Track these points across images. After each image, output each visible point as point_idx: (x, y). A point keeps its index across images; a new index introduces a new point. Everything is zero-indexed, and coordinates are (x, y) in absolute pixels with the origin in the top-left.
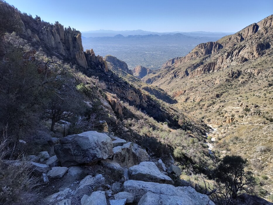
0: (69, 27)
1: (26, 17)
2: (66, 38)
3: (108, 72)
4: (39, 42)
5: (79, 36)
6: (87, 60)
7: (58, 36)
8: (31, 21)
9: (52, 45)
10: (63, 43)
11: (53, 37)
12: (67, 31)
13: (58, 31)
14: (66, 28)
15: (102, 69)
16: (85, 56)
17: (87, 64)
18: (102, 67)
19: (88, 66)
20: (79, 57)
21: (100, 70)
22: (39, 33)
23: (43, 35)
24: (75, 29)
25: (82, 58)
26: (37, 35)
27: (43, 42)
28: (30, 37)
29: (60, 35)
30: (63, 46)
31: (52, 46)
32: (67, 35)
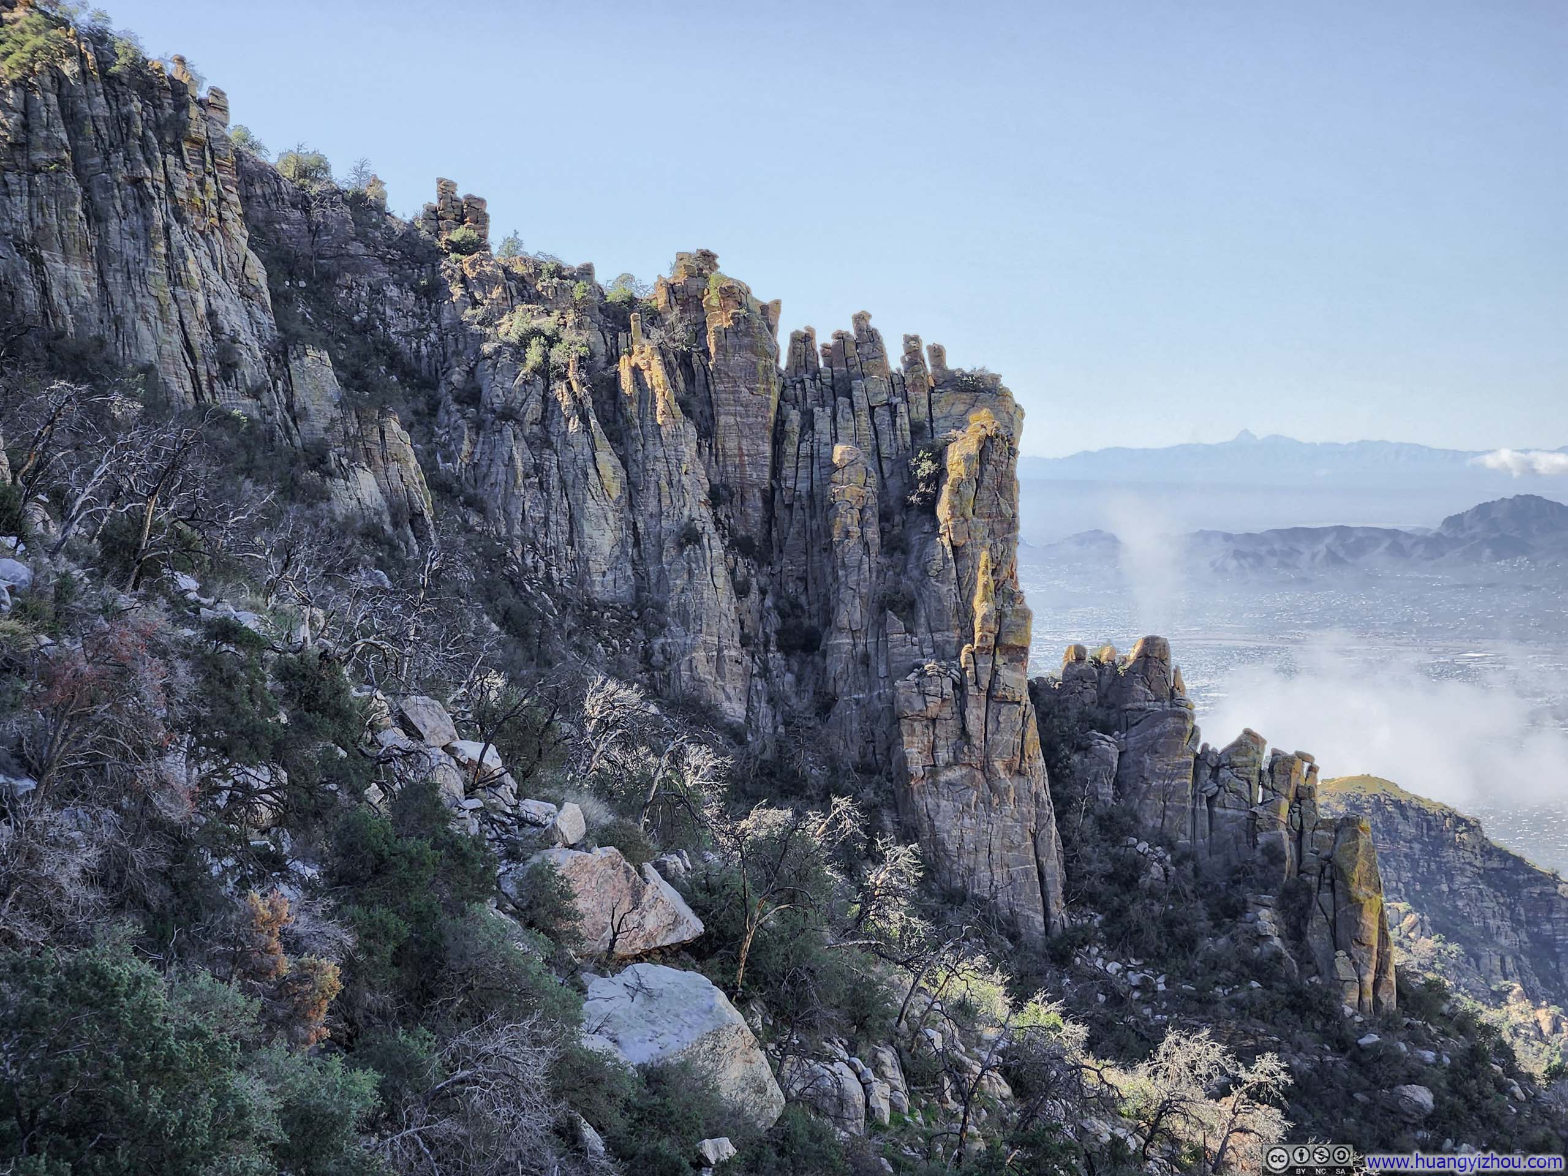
0: (860, 319)
1: (306, 210)
2: (788, 470)
3: (1388, 1026)
4: (416, 518)
5: (987, 443)
6: (1063, 805)
7: (689, 450)
8: (356, 248)
9: (581, 561)
10: (739, 545)
11: (607, 459)
12: (816, 372)
13: (690, 378)
14: (803, 340)
15: (1305, 958)
16: (1034, 748)
17: (1054, 866)
18: (1295, 934)
19: (1074, 898)
20: (943, 755)
21: (1264, 970)
22: (434, 408)
23: (478, 426)
24: (937, 353)
25: (986, 767)
26: (408, 427)
27: (474, 519)
28: (317, 457)
29: (707, 432)
30: (741, 590)
31: (580, 578)
32: (808, 423)
